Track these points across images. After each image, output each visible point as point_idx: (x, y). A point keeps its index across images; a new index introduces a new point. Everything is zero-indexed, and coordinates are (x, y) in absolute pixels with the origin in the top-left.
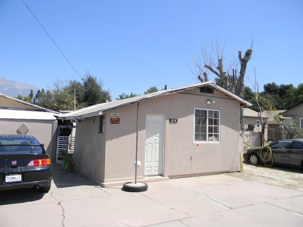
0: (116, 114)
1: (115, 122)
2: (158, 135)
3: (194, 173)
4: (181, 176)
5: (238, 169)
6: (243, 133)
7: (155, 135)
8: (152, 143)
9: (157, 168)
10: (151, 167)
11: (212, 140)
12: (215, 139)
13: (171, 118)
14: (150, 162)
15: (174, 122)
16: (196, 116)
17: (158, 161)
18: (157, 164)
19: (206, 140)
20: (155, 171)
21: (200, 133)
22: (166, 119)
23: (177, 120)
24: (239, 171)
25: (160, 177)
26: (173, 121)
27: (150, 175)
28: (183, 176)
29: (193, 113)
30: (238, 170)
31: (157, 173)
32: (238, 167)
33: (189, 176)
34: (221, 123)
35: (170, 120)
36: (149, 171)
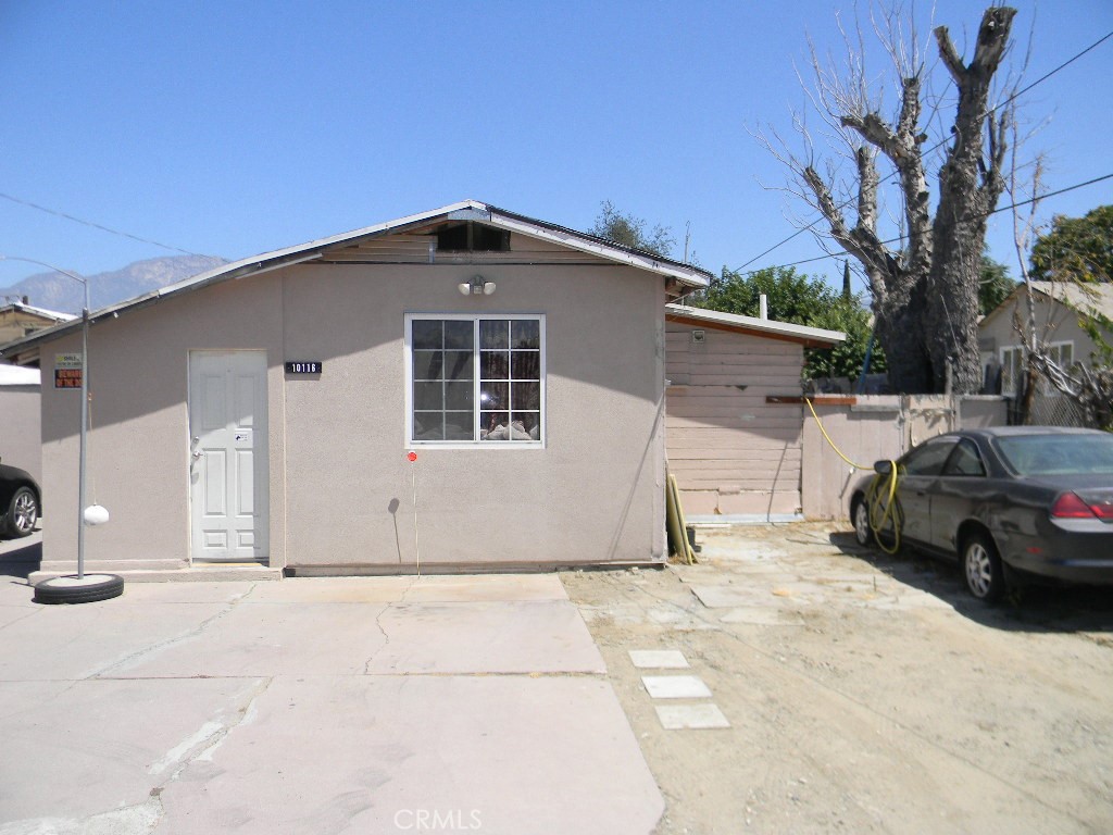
0: (72, 355)
1: (70, 382)
2: (249, 421)
3: (406, 559)
4: (353, 571)
5: (658, 556)
6: (905, 406)
7: (236, 419)
8: (224, 450)
9: (249, 537)
10: (225, 531)
11: (503, 438)
12: (525, 435)
13: (289, 360)
14: (220, 514)
15: (304, 372)
16: (416, 345)
17: (252, 510)
18: (248, 522)
19: (471, 438)
20: (242, 545)
21: (444, 411)
22: (271, 364)
23: (319, 367)
24: (660, 567)
25: (259, 567)
26: (303, 368)
27: (221, 557)
28: (363, 570)
29: (401, 335)
30: (655, 561)
31: (250, 552)
32: (656, 549)
33: (387, 570)
34: (549, 371)
35: (289, 367)
36: (220, 545)
